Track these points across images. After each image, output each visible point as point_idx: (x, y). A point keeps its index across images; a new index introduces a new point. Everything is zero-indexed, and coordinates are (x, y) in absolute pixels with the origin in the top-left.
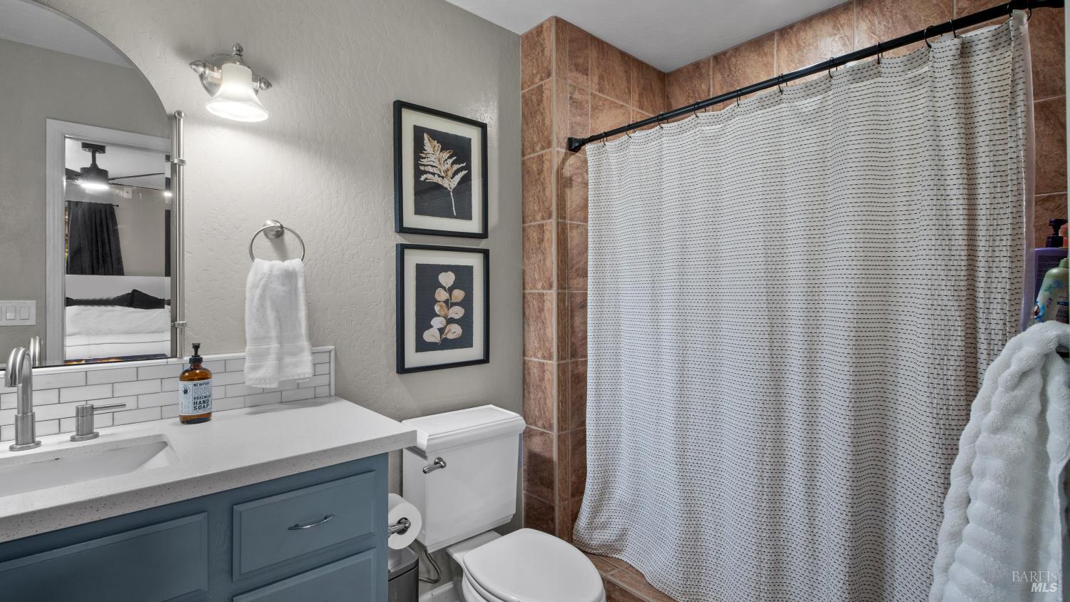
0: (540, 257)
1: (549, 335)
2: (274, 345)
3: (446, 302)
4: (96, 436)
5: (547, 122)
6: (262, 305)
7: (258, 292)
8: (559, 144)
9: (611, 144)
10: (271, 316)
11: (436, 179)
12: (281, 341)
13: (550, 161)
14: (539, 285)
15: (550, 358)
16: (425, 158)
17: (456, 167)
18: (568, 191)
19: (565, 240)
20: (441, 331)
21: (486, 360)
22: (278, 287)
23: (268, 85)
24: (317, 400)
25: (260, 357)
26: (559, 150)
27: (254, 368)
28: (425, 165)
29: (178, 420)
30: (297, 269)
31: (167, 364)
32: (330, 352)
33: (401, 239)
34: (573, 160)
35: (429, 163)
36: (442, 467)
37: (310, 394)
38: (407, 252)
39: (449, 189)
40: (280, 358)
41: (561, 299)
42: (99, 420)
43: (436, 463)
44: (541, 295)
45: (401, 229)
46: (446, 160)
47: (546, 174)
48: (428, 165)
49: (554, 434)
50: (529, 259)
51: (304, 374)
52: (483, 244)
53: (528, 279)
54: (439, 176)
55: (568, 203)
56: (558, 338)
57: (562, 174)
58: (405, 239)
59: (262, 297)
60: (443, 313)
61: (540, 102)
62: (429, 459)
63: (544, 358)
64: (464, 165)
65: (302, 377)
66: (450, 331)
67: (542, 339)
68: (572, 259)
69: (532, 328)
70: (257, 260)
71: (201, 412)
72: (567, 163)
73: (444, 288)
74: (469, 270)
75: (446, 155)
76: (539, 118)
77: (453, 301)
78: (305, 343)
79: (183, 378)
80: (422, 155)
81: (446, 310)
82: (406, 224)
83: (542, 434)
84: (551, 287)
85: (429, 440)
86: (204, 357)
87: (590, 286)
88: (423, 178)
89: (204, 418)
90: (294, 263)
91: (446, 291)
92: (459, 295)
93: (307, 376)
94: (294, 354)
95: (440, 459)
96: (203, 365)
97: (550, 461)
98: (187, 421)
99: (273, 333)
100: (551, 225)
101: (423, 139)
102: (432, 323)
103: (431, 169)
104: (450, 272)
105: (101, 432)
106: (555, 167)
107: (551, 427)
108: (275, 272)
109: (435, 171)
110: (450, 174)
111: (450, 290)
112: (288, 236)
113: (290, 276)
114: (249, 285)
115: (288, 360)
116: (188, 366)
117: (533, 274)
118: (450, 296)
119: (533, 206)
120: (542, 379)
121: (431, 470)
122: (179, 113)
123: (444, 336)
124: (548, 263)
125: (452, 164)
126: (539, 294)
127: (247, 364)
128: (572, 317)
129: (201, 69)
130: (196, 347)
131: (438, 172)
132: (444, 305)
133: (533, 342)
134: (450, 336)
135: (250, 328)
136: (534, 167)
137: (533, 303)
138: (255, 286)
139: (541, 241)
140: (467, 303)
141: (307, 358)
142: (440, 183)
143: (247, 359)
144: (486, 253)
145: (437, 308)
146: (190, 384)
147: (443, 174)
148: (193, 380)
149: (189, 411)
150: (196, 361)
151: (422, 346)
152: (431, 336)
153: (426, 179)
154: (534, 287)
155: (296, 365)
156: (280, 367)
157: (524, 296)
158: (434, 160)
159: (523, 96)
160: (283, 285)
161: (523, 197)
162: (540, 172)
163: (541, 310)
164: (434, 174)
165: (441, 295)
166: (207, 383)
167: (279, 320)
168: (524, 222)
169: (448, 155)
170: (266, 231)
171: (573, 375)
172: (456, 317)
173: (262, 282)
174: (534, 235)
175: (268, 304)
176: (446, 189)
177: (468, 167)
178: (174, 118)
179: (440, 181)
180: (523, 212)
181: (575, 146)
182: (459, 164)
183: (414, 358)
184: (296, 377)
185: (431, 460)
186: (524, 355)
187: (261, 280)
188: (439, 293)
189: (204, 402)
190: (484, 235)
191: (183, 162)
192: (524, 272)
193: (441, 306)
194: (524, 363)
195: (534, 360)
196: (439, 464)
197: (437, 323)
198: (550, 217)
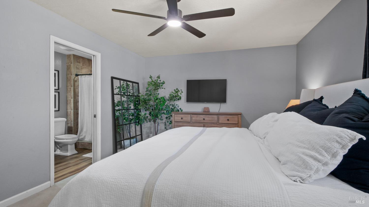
0: (70, 93)
1: (72, 106)
5: (72, 71)
8: (74, 75)
9: (83, 76)
13: (72, 78)
14: (70, 98)
15: (72, 110)
18: (76, 83)
19: (75, 91)
21: (59, 110)
34: (76, 77)
41: (74, 100)
47: (71, 79)
49: (73, 122)
50: (68, 93)
52: (58, 91)
53: (68, 97)
55: (76, 85)
56: (73, 107)
57: (74, 80)
61: (70, 67)
63: (71, 110)
67: (70, 107)
68: (76, 94)
69: (69, 105)
72: (76, 78)
74: (55, 95)
76: (70, 70)
83: (71, 123)
84: (72, 98)
87: (79, 98)
97: (72, 127)
100: (72, 88)
106: (73, 79)
107: (72, 121)
117: (69, 96)
119: (69, 85)
120: (70, 114)
124: (72, 94)
126: (70, 100)
128: (76, 103)
133: (69, 108)
136: (69, 78)
137: (69, 101)
139: (70, 91)
144: (59, 93)
154: (69, 98)
157: (67, 100)
159: (67, 65)
161: (67, 83)
162: (70, 79)
163: (70, 102)
168: (67, 87)
171: (76, 113)
174: (69, 90)
177: (55, 78)
180: (67, 85)
181: (77, 75)
186: (67, 110)
190: (59, 89)
192: (67, 96)
194: (67, 111)
195: (69, 111)
198: (72, 87)
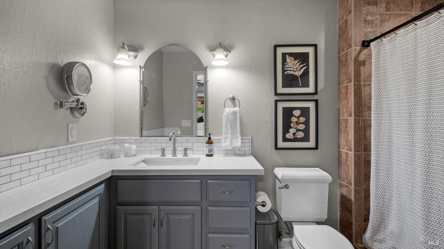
0: (346, 101)
1: (350, 139)
2: (230, 135)
3: (296, 122)
4: (188, 156)
5: (349, 36)
6: (227, 123)
7: (226, 118)
8: (356, 45)
10: (229, 126)
11: (292, 72)
12: (232, 134)
13: (351, 54)
14: (346, 115)
15: (351, 150)
16: (287, 65)
17: (301, 66)
18: (362, 68)
19: (360, 93)
20: (294, 134)
21: (316, 148)
22: (231, 117)
23: (230, 52)
24: (245, 155)
25: (226, 138)
26: (356, 48)
27: (224, 142)
28: (287, 68)
29: (205, 155)
30: (237, 111)
31: (204, 139)
32: (250, 139)
33: (277, 98)
34: (365, 51)
35: (288, 67)
36: (287, 188)
37: (243, 153)
38: (278, 103)
39: (298, 75)
40: (231, 140)
41: (357, 122)
42: (189, 152)
43: (285, 186)
44: (347, 120)
45: (276, 94)
46: (297, 64)
47: (349, 61)
48: (288, 68)
49: (352, 187)
50: (341, 103)
51: (239, 145)
52: (315, 97)
53: (341, 112)
54: (293, 71)
55: (362, 74)
56: (355, 141)
57: (358, 60)
58: (278, 97)
59: (227, 120)
60: (295, 127)
61: (346, 27)
62: (282, 184)
63: (348, 150)
64: (305, 64)
65: (238, 146)
66: (298, 134)
67: (347, 141)
68: (365, 102)
69: (343, 135)
70: (226, 108)
71: (210, 153)
72: (362, 54)
73: (295, 117)
74: (308, 109)
75: (296, 62)
76: (346, 34)
77: (300, 122)
78: (239, 135)
79: (206, 143)
80: (286, 64)
81: (296, 126)
82: (278, 92)
83: (347, 186)
84: (351, 116)
85: (282, 176)
86: (212, 138)
87: (373, 115)
88: (286, 73)
89: (211, 155)
90: (237, 109)
91: (296, 118)
92: (302, 119)
93: (239, 146)
94: (236, 139)
95: (287, 185)
96: (211, 140)
97: (350, 200)
98: (208, 155)
99: (230, 132)
100: (351, 86)
101: (286, 57)
102: (290, 131)
103: (289, 69)
104: (298, 110)
105: (189, 155)
106: (353, 57)
107: (351, 184)
108: (231, 112)
109: (291, 69)
110: (298, 69)
111: (298, 118)
112: (236, 100)
113: (235, 113)
114: (224, 116)
115: (234, 140)
116: (208, 140)
117: (343, 110)
118: (298, 120)
119: (343, 77)
120: (347, 160)
121: (282, 188)
122: (207, 67)
123: (295, 136)
124: (350, 105)
125: (300, 65)
126: (346, 119)
127: (223, 141)
128: (365, 131)
129: (212, 52)
130: (210, 134)
131: (293, 69)
132: (295, 123)
133: (343, 142)
134: (298, 137)
135: (224, 129)
136: (344, 59)
137: (343, 124)
138: (225, 116)
139: (347, 93)
140: (307, 123)
141: (239, 140)
142: (294, 74)
143: (223, 139)
144: (316, 101)
145: (292, 125)
146: (207, 145)
147: (295, 70)
148: (209, 144)
149: (207, 153)
150: (210, 138)
151: (285, 140)
152: (289, 136)
153: (287, 73)
154: (344, 116)
155: (236, 142)
156: (231, 143)
157: (339, 120)
158: (291, 65)
159: (339, 26)
160: (233, 116)
161: (339, 74)
162: (346, 60)
163: (346, 127)
164: (291, 71)
165: (294, 119)
166: (212, 145)
167: (231, 127)
168: (339, 85)
169: (298, 61)
170: (230, 99)
171: (365, 161)
172: (301, 129)
173: (227, 115)
174: (343, 91)
175: (228, 122)
176: (297, 76)
177: (308, 65)
178: (206, 68)
179: (293, 73)
180: (339, 81)
181: (366, 44)
182: (303, 64)
183: (281, 144)
184: (236, 146)
185: (283, 184)
186: (339, 148)
187: (226, 114)
188: (293, 119)
189: (211, 151)
190: (316, 93)
191: (208, 81)
192: (339, 108)
193: (294, 124)
194: (339, 151)
195: (344, 151)
196: (287, 187)
197: (292, 131)
198: (351, 82)
